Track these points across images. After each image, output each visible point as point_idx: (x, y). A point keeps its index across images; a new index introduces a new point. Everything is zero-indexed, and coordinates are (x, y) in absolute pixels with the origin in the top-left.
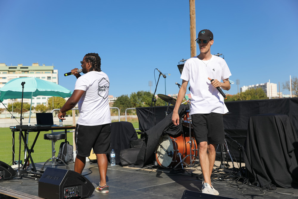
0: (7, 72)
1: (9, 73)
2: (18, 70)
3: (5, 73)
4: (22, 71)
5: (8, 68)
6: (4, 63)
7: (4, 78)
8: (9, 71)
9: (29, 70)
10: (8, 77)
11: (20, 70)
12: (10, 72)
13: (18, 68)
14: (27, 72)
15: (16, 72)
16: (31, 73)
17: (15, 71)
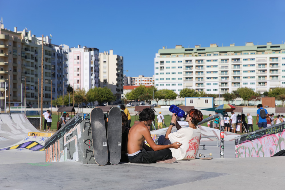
0: (255, 52)
1: (257, 53)
2: (268, 50)
3: (253, 53)
4: (273, 51)
5: (257, 48)
6: (252, 42)
7: (252, 59)
8: (257, 51)
9: (281, 49)
10: (257, 58)
11: (270, 50)
12: (259, 52)
13: (268, 47)
14: (278, 52)
15: (266, 51)
16: (283, 52)
17: (264, 51)
